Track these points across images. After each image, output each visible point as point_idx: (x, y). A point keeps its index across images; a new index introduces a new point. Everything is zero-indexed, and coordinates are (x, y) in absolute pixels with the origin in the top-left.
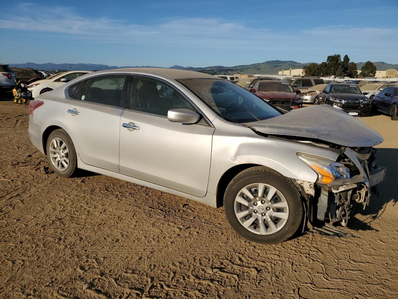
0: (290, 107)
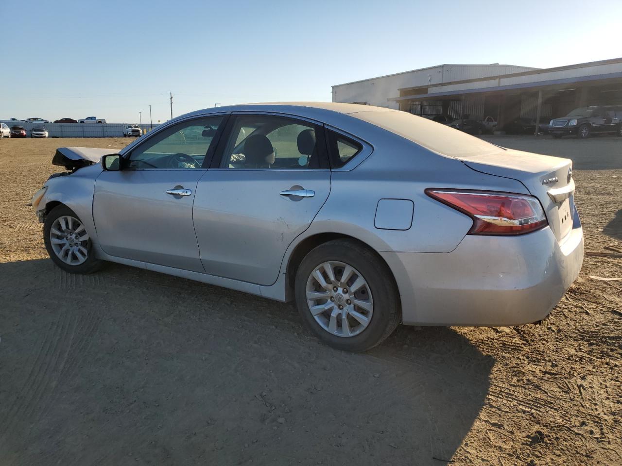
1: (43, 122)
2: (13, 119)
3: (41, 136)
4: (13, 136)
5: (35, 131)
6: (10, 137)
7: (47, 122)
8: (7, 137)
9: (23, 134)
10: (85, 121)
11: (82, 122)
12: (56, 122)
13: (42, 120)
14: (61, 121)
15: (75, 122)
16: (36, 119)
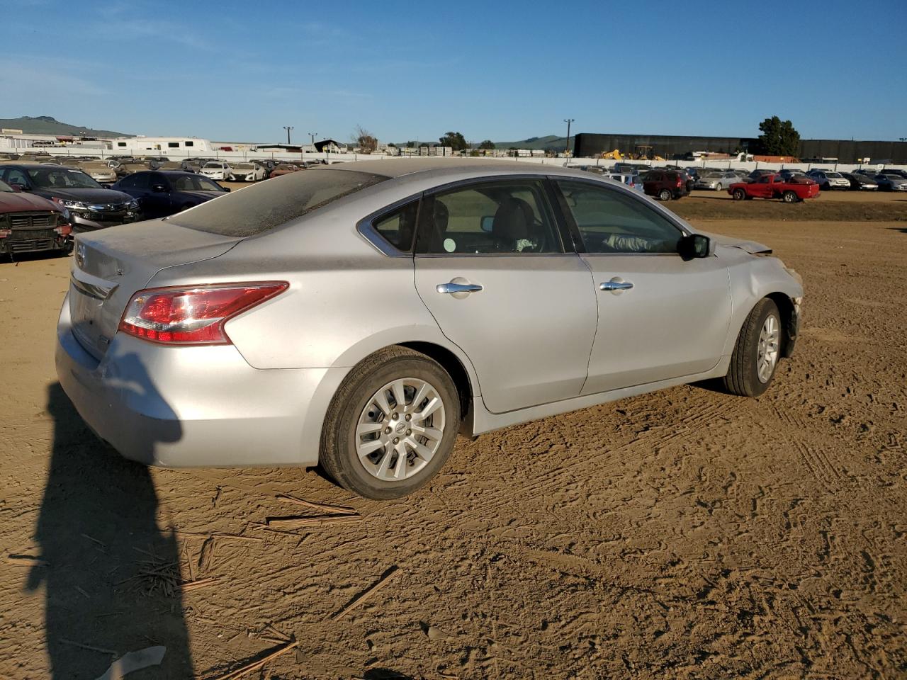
0: (55, 230)
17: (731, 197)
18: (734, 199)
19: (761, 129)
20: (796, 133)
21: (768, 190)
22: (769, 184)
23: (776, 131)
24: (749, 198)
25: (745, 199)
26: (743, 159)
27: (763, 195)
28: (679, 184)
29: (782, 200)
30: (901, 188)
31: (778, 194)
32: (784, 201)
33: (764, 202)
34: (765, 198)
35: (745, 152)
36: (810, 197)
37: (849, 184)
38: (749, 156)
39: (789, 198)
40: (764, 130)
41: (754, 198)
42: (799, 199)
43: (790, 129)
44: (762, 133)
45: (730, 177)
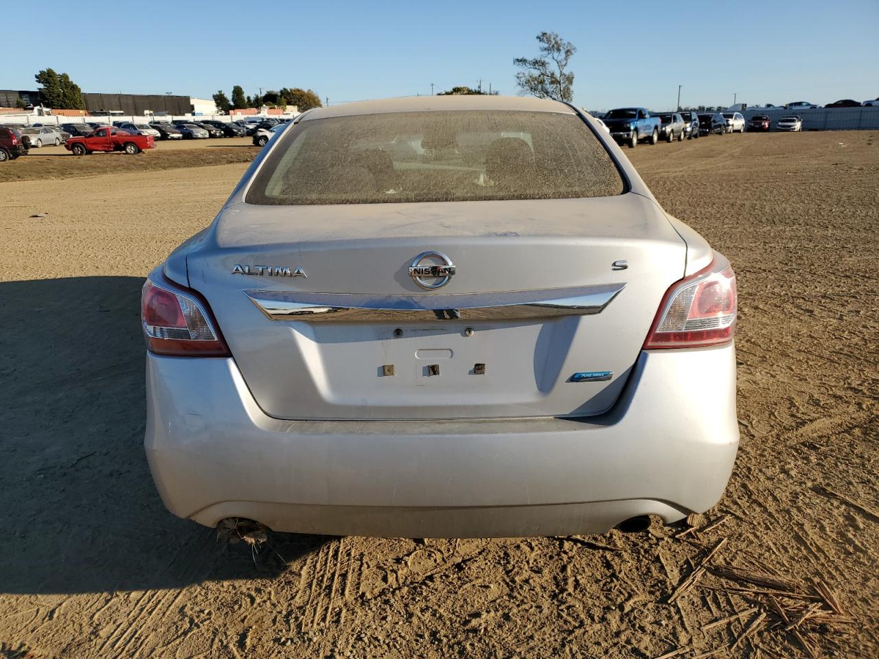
1: (809, 107)
2: (769, 106)
3: (788, 129)
4: (749, 129)
5: (783, 121)
6: (742, 131)
7: (814, 107)
8: (738, 131)
9: (764, 126)
10: (873, 104)
11: (869, 104)
12: (829, 106)
13: (808, 105)
14: (836, 105)
15: (858, 104)
16: (800, 104)
17: (71, 152)
18: (74, 155)
19: (39, 82)
20: (76, 85)
21: (107, 143)
22: (107, 137)
23: (55, 84)
24: (89, 152)
25: (86, 154)
26: (41, 113)
27: (104, 149)
28: (15, 141)
29: (124, 152)
30: (200, 136)
31: (119, 146)
32: (127, 153)
33: (106, 155)
34: (105, 151)
35: (41, 106)
36: (150, 147)
37: (159, 135)
38: (45, 109)
39: (130, 149)
40: (42, 83)
41: (94, 152)
42: (139, 151)
43: (68, 82)
44: (41, 86)
45: (47, 132)
